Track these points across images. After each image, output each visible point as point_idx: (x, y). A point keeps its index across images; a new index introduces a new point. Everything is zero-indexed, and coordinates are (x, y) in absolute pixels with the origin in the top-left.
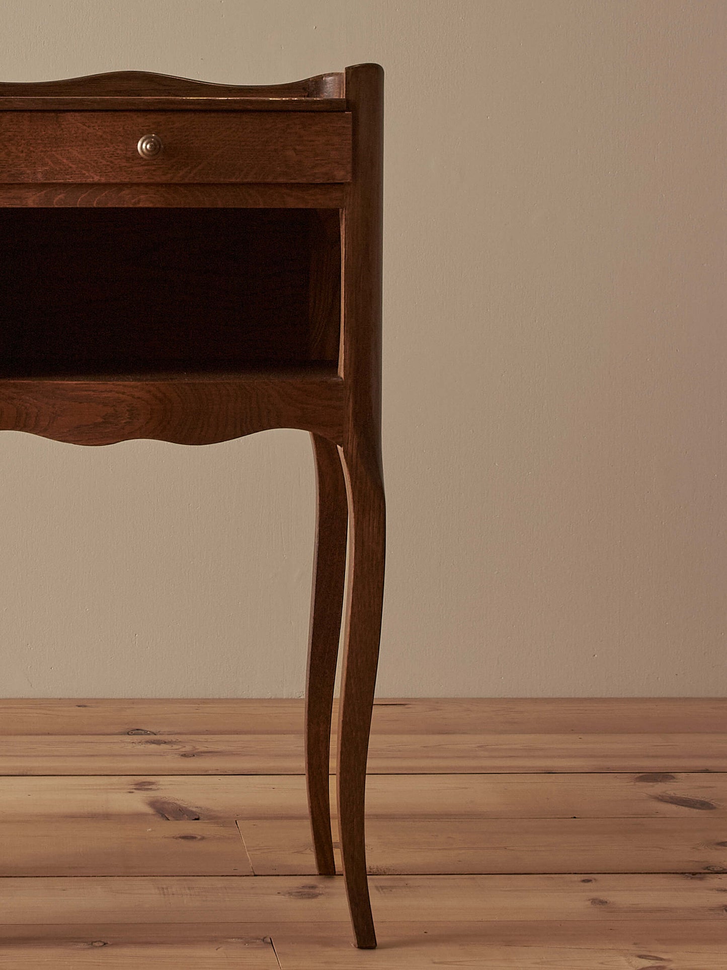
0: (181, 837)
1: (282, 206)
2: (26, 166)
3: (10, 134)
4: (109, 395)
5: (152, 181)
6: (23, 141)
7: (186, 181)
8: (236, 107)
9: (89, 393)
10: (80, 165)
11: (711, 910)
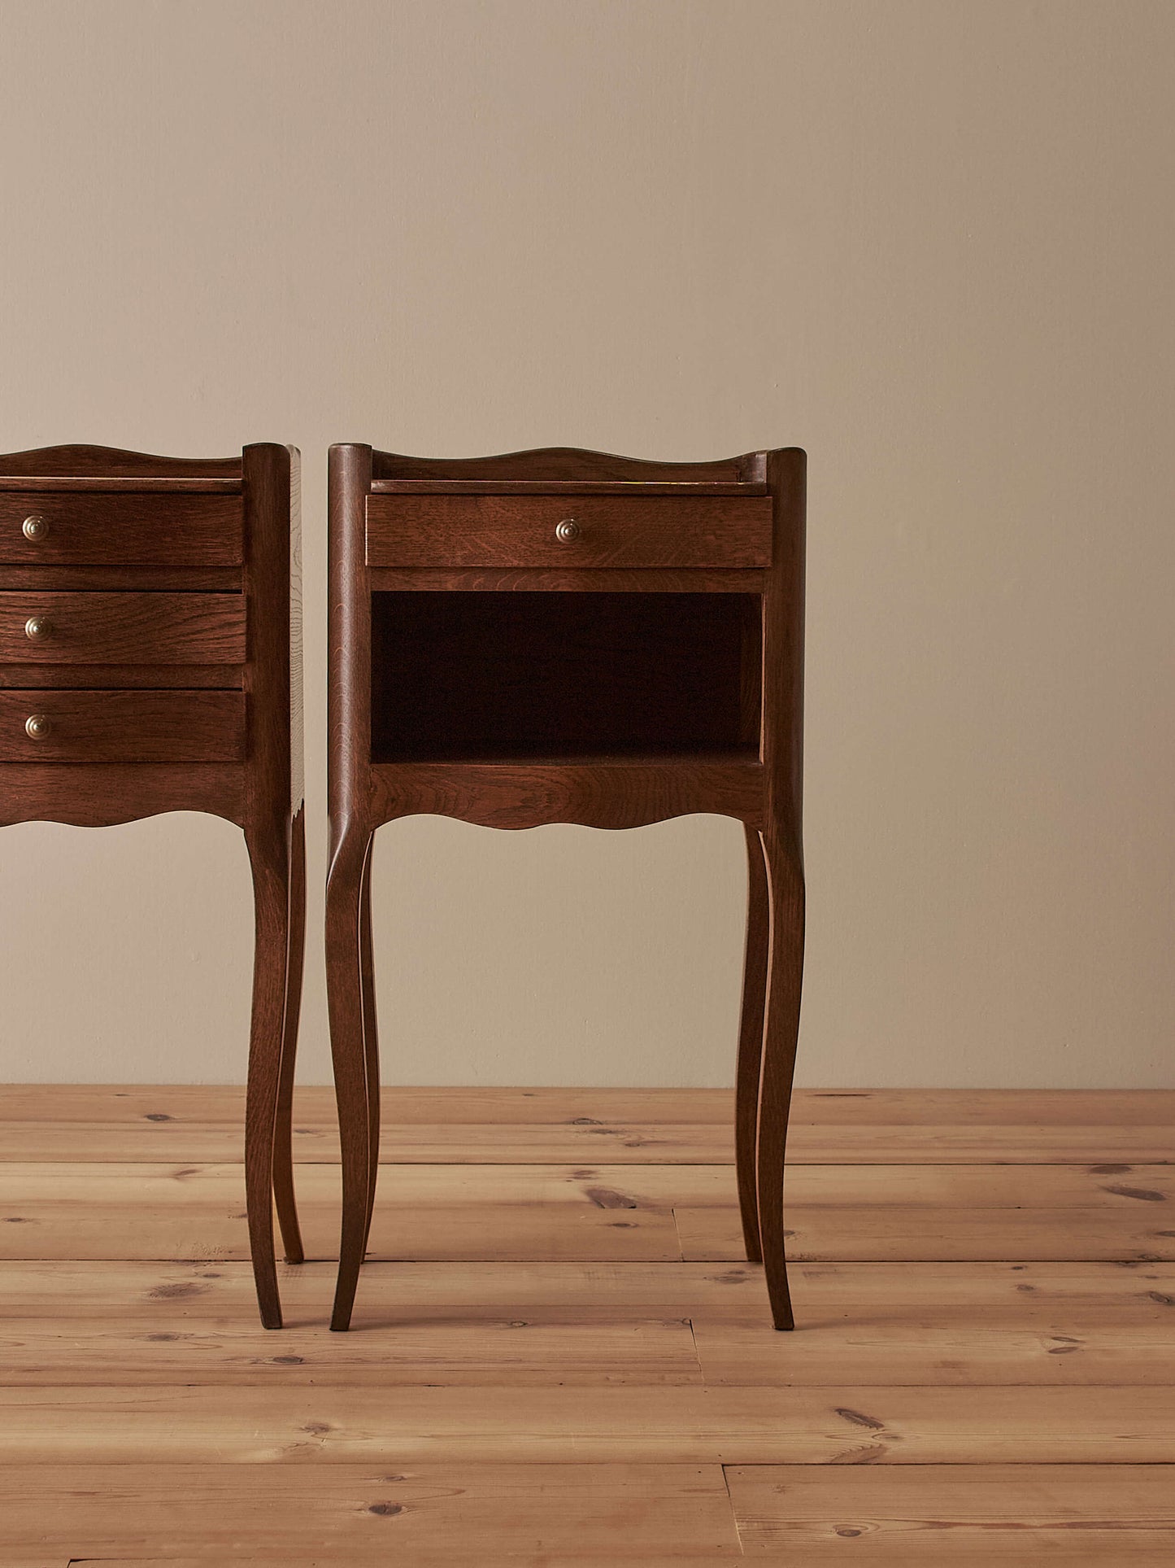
0: (615, 1225)
1: (701, 591)
2: (445, 550)
3: (429, 517)
4: (528, 779)
5: (572, 565)
6: (442, 525)
7: (605, 565)
8: (656, 491)
9: (508, 777)
10: (499, 549)
11: (1136, 1296)
